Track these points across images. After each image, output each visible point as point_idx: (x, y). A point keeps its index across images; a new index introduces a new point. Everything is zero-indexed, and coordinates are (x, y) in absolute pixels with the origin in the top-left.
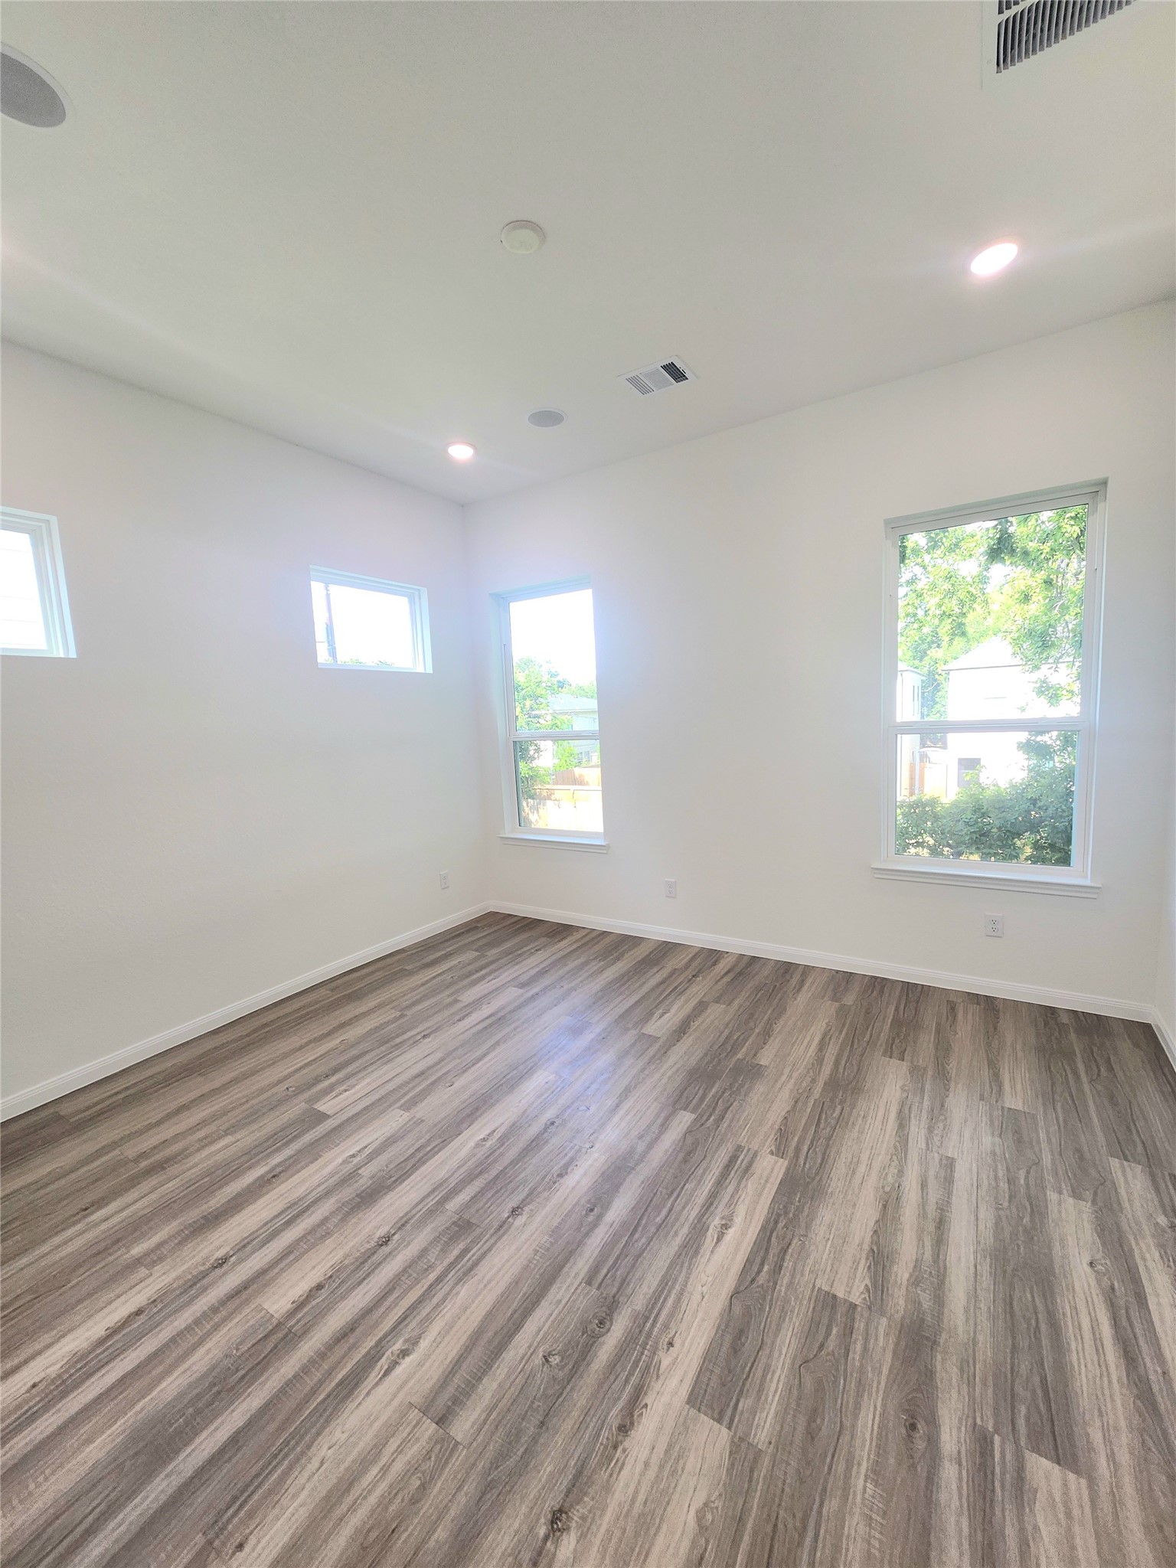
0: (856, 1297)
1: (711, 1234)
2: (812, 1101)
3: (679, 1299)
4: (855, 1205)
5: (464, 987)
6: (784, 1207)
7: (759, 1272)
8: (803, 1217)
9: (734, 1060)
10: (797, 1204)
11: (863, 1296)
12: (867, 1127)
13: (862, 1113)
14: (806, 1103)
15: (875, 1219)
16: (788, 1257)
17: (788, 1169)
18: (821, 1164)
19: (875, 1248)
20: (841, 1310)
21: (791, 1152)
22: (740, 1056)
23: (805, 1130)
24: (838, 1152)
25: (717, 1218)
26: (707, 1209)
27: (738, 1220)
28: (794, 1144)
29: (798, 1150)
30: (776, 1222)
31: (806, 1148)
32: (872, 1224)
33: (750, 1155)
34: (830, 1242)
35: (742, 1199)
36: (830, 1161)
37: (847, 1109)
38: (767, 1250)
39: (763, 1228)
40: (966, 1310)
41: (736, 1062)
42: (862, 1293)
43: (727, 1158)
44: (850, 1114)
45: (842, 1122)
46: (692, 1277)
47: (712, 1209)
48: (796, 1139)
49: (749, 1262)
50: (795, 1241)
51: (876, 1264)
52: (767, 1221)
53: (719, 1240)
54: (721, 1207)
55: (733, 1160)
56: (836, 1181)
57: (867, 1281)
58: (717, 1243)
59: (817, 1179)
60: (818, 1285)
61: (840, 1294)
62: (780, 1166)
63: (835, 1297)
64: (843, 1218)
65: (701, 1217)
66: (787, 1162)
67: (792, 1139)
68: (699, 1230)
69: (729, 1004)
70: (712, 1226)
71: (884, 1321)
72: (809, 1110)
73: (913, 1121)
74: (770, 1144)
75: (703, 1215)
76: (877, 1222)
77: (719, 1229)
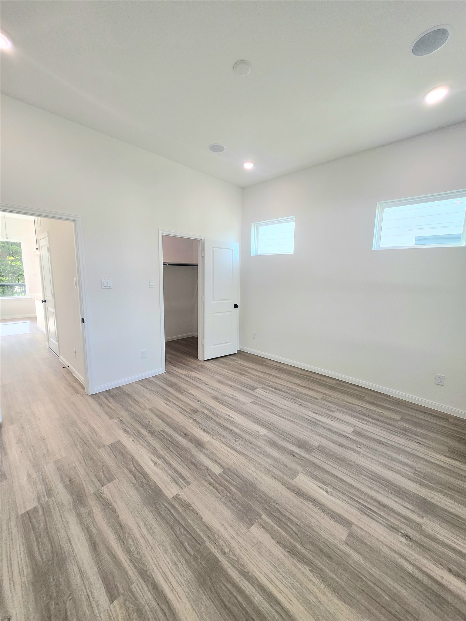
0: (104, 489)
1: (156, 459)
2: (205, 538)
3: (142, 445)
4: (131, 513)
5: (348, 413)
6: (150, 485)
7: (134, 466)
8: (142, 489)
9: (261, 512)
10: (148, 490)
11: (103, 490)
12: (168, 559)
13: (180, 565)
14: (205, 533)
15: (120, 517)
16: (132, 476)
17: (166, 497)
18: (159, 512)
19: (111, 507)
20: (105, 481)
21: (174, 503)
22: (264, 516)
23: (183, 518)
24: (161, 526)
25: (160, 463)
26: (166, 462)
27: (155, 468)
28: (177, 506)
29: (174, 507)
30: (146, 479)
31: (172, 511)
32: (119, 513)
33: (182, 486)
34: (126, 492)
35: (163, 473)
36: (158, 518)
37: (188, 557)
38: (139, 472)
39: (147, 474)
40: (67, 522)
41: (259, 513)
42: (103, 491)
43: (185, 476)
44: (182, 555)
45: (179, 545)
46: (146, 450)
47: (165, 463)
48: (181, 510)
49: (139, 465)
50: (135, 481)
51: (107, 503)
52: (148, 477)
53: (152, 460)
54: (163, 465)
55: (184, 479)
56: (146, 513)
57: (105, 495)
58: (151, 459)
59: (154, 506)
60: (117, 479)
61: (109, 484)
62: (170, 495)
63: (110, 482)
64: (130, 503)
65: (164, 459)
66: (170, 498)
67: (182, 508)
68: (160, 457)
69: (345, 542)
70: (158, 460)
71: (92, 492)
72: (198, 531)
73: (154, 603)
74: (183, 496)
75: (164, 460)
76: (118, 516)
77: (156, 462)
